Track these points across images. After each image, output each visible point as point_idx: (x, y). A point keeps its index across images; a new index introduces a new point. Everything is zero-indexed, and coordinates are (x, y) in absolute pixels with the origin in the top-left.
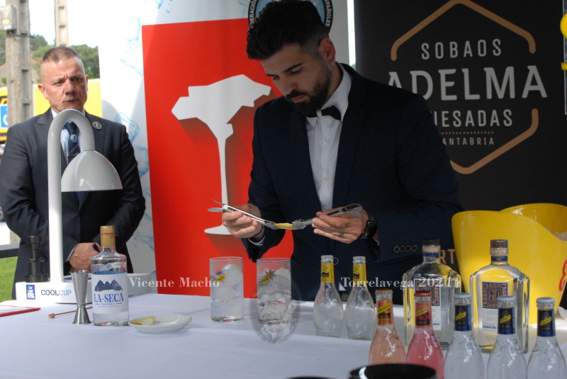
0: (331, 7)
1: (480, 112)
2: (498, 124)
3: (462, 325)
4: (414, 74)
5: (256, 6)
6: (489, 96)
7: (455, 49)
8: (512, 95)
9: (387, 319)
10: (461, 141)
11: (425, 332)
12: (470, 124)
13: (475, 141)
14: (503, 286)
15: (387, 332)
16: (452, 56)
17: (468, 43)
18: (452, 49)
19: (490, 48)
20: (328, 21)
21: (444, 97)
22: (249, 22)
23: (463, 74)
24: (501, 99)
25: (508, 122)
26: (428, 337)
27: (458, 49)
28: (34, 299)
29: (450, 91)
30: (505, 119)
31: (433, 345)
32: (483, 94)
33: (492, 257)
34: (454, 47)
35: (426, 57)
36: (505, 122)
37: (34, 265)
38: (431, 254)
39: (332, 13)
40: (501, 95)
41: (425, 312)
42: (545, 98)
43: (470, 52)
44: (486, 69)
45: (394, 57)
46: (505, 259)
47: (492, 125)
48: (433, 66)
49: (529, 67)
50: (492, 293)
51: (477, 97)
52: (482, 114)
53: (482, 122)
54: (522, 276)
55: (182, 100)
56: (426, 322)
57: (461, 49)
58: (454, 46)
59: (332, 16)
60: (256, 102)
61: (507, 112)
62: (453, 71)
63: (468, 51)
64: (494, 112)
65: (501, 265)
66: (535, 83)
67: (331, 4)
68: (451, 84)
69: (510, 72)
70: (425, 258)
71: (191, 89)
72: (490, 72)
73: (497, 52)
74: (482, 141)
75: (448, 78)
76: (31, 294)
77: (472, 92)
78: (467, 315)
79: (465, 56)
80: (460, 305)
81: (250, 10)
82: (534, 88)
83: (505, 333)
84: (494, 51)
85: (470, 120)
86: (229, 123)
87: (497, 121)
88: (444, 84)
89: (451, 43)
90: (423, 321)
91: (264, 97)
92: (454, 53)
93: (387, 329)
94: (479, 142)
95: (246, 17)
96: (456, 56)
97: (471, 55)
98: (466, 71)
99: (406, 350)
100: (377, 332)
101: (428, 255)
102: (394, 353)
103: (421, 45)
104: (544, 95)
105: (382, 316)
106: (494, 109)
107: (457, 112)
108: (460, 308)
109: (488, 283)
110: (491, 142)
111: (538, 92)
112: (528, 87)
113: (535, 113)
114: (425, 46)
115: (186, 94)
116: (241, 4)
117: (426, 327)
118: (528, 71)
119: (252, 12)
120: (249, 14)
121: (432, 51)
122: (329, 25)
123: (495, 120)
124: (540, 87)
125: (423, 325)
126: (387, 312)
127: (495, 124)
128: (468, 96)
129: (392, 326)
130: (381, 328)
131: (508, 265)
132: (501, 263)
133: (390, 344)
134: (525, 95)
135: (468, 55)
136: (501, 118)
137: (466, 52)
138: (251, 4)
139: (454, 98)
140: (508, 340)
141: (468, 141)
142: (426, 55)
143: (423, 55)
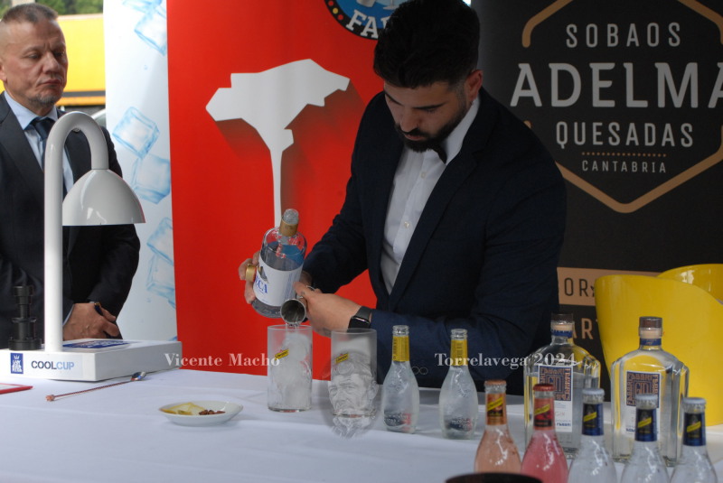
1: (647, 125)
2: (673, 144)
3: (591, 429)
4: (555, 68)
6: (661, 103)
7: (615, 35)
8: (694, 103)
9: (498, 418)
10: (619, 166)
11: (546, 436)
12: (632, 142)
13: (640, 167)
14: (654, 378)
15: (498, 434)
16: (610, 44)
17: (633, 27)
18: (610, 35)
19: (665, 35)
21: (597, 102)
23: (624, 70)
24: (678, 109)
25: (687, 141)
26: (549, 441)
27: (618, 35)
28: (22, 373)
29: (604, 94)
30: (683, 136)
31: (555, 452)
32: (653, 99)
33: (641, 339)
34: (612, 31)
35: (572, 43)
36: (683, 140)
37: (21, 326)
38: (562, 332)
40: (678, 102)
41: (546, 410)
43: (636, 40)
44: (658, 65)
45: (526, 42)
46: (658, 342)
47: (663, 144)
48: (582, 58)
49: (720, 65)
50: (638, 387)
51: (644, 104)
52: (650, 129)
53: (650, 140)
54: (680, 365)
55: (221, 93)
56: (547, 424)
57: (623, 34)
58: (613, 30)
60: (327, 99)
61: (686, 127)
62: (610, 66)
63: (633, 38)
64: (668, 127)
65: (652, 350)
68: (608, 84)
69: (692, 70)
70: (554, 338)
71: (235, 77)
72: (663, 70)
73: (674, 40)
74: (650, 168)
75: (604, 75)
76: (17, 366)
77: (636, 98)
78: (598, 416)
79: (628, 44)
80: (589, 403)
83: (643, 440)
84: (670, 40)
85: (633, 137)
86: (288, 128)
87: (671, 139)
88: (598, 84)
89: (610, 26)
90: (543, 421)
91: (338, 92)
92: (613, 40)
93: (499, 430)
94: (645, 169)
96: (616, 44)
97: (637, 44)
98: (629, 67)
99: (522, 458)
100: (485, 433)
101: (558, 333)
102: (505, 461)
103: (566, 27)
105: (492, 414)
106: (668, 122)
107: (614, 126)
108: (590, 407)
109: (635, 374)
110: (663, 168)
112: (717, 93)
114: (571, 28)
115: (228, 84)
117: (546, 428)
118: (718, 70)
121: (581, 35)
123: (668, 138)
125: (543, 426)
126: (498, 409)
127: (668, 143)
128: (631, 103)
129: (504, 426)
130: (490, 428)
131: (661, 350)
132: (653, 348)
133: (501, 448)
134: (712, 104)
135: (633, 43)
136: (678, 135)
137: (630, 40)
139: (611, 104)
140: (647, 449)
141: (629, 166)
142: (572, 42)
143: (568, 41)
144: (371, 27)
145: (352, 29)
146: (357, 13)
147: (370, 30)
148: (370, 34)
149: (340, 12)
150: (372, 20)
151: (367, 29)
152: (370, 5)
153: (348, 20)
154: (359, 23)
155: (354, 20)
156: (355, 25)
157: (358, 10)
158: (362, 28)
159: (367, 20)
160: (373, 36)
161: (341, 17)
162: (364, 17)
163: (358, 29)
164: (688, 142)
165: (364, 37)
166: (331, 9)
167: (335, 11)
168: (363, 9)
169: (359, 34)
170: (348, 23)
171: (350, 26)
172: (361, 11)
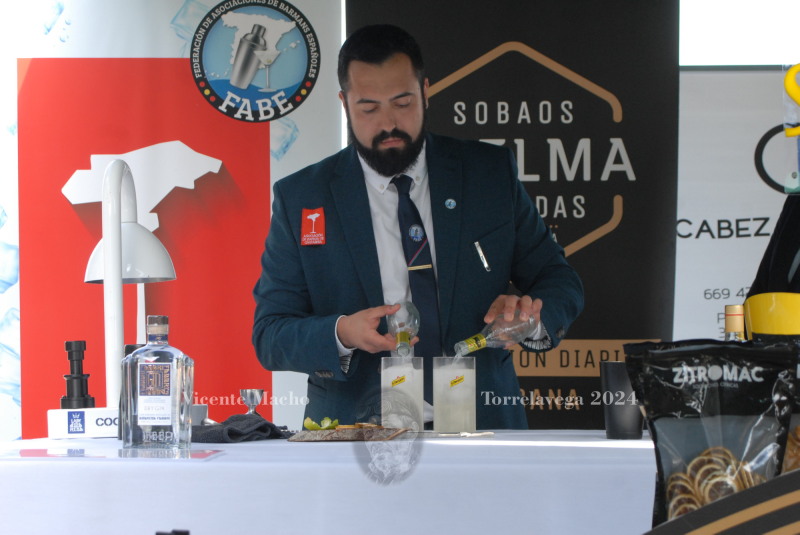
0: (318, 51)
1: (538, 198)
2: (565, 216)
5: (203, 41)
6: (554, 177)
7: (506, 112)
8: (587, 176)
16: (500, 121)
17: (524, 105)
18: (500, 112)
19: (557, 112)
20: (311, 70)
22: (192, 63)
23: (515, 147)
24: (571, 182)
25: (579, 212)
27: (509, 112)
30: (576, 208)
34: (503, 110)
35: (460, 121)
36: (575, 212)
39: (319, 59)
40: (570, 175)
42: (632, 182)
43: (527, 117)
44: (550, 141)
47: (555, 216)
49: (612, 140)
51: (535, 178)
52: (542, 201)
55: (79, 174)
57: (514, 112)
58: (503, 108)
59: (319, 64)
60: (197, 182)
61: (578, 199)
62: (500, 142)
64: (560, 199)
66: (619, 160)
67: (317, 46)
69: (584, 146)
71: (95, 159)
72: (556, 146)
73: (567, 118)
77: (527, 172)
79: (519, 121)
81: (193, 47)
82: (618, 168)
84: (563, 117)
86: (153, 211)
87: (563, 211)
89: (500, 104)
91: (210, 175)
92: (503, 117)
95: (187, 55)
96: (507, 120)
97: (529, 121)
98: (520, 143)
103: (453, 104)
104: (631, 177)
106: (560, 195)
111: (623, 174)
112: (610, 167)
113: (618, 201)
114: (459, 106)
115: (87, 166)
116: (179, 35)
118: (610, 145)
119: (197, 49)
120: (192, 52)
121: (470, 113)
122: (313, 76)
123: (560, 209)
124: (626, 167)
127: (560, 215)
128: (523, 177)
134: (605, 177)
135: (524, 121)
136: (570, 207)
137: (521, 117)
138: (195, 38)
142: (460, 119)
143: (456, 118)
144: (245, 109)
145: (225, 111)
146: (230, 95)
147: (245, 112)
148: (244, 116)
149: (213, 93)
150: (246, 102)
151: (241, 111)
152: (244, 86)
153: (221, 102)
154: (233, 105)
155: (227, 102)
156: (228, 107)
157: (232, 91)
158: (236, 110)
159: (241, 102)
160: (247, 118)
161: (213, 99)
162: (238, 99)
163: (232, 111)
164: (580, 214)
165: (238, 119)
166: (202, 90)
167: (207, 92)
168: (236, 90)
169: (233, 116)
170: (221, 104)
171: (223, 108)
172: (234, 93)
